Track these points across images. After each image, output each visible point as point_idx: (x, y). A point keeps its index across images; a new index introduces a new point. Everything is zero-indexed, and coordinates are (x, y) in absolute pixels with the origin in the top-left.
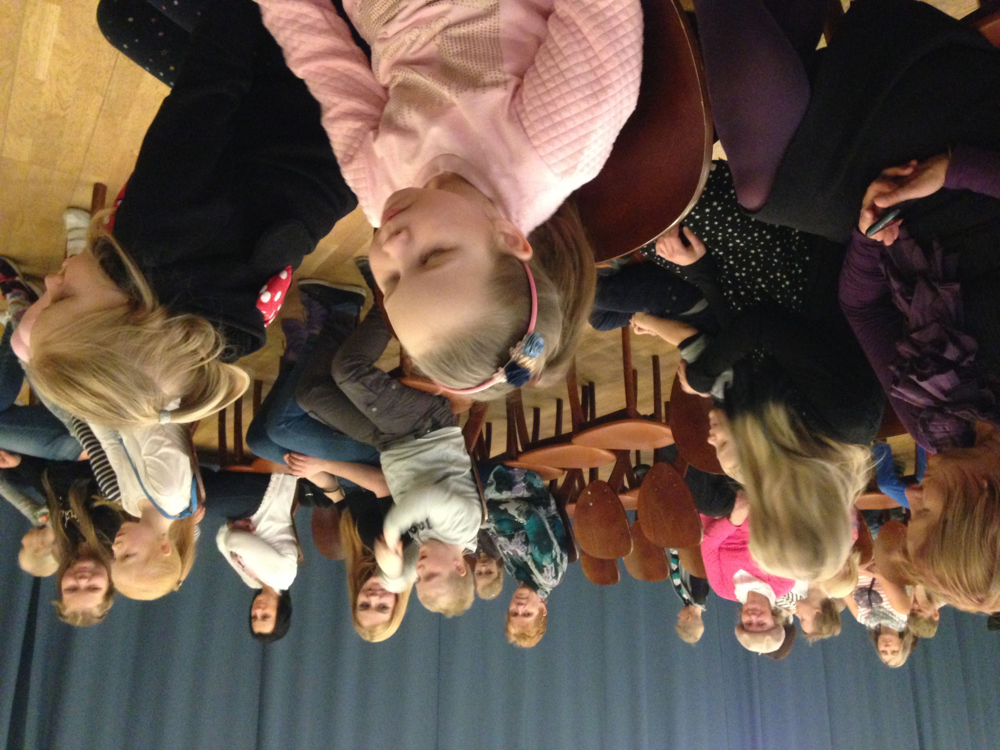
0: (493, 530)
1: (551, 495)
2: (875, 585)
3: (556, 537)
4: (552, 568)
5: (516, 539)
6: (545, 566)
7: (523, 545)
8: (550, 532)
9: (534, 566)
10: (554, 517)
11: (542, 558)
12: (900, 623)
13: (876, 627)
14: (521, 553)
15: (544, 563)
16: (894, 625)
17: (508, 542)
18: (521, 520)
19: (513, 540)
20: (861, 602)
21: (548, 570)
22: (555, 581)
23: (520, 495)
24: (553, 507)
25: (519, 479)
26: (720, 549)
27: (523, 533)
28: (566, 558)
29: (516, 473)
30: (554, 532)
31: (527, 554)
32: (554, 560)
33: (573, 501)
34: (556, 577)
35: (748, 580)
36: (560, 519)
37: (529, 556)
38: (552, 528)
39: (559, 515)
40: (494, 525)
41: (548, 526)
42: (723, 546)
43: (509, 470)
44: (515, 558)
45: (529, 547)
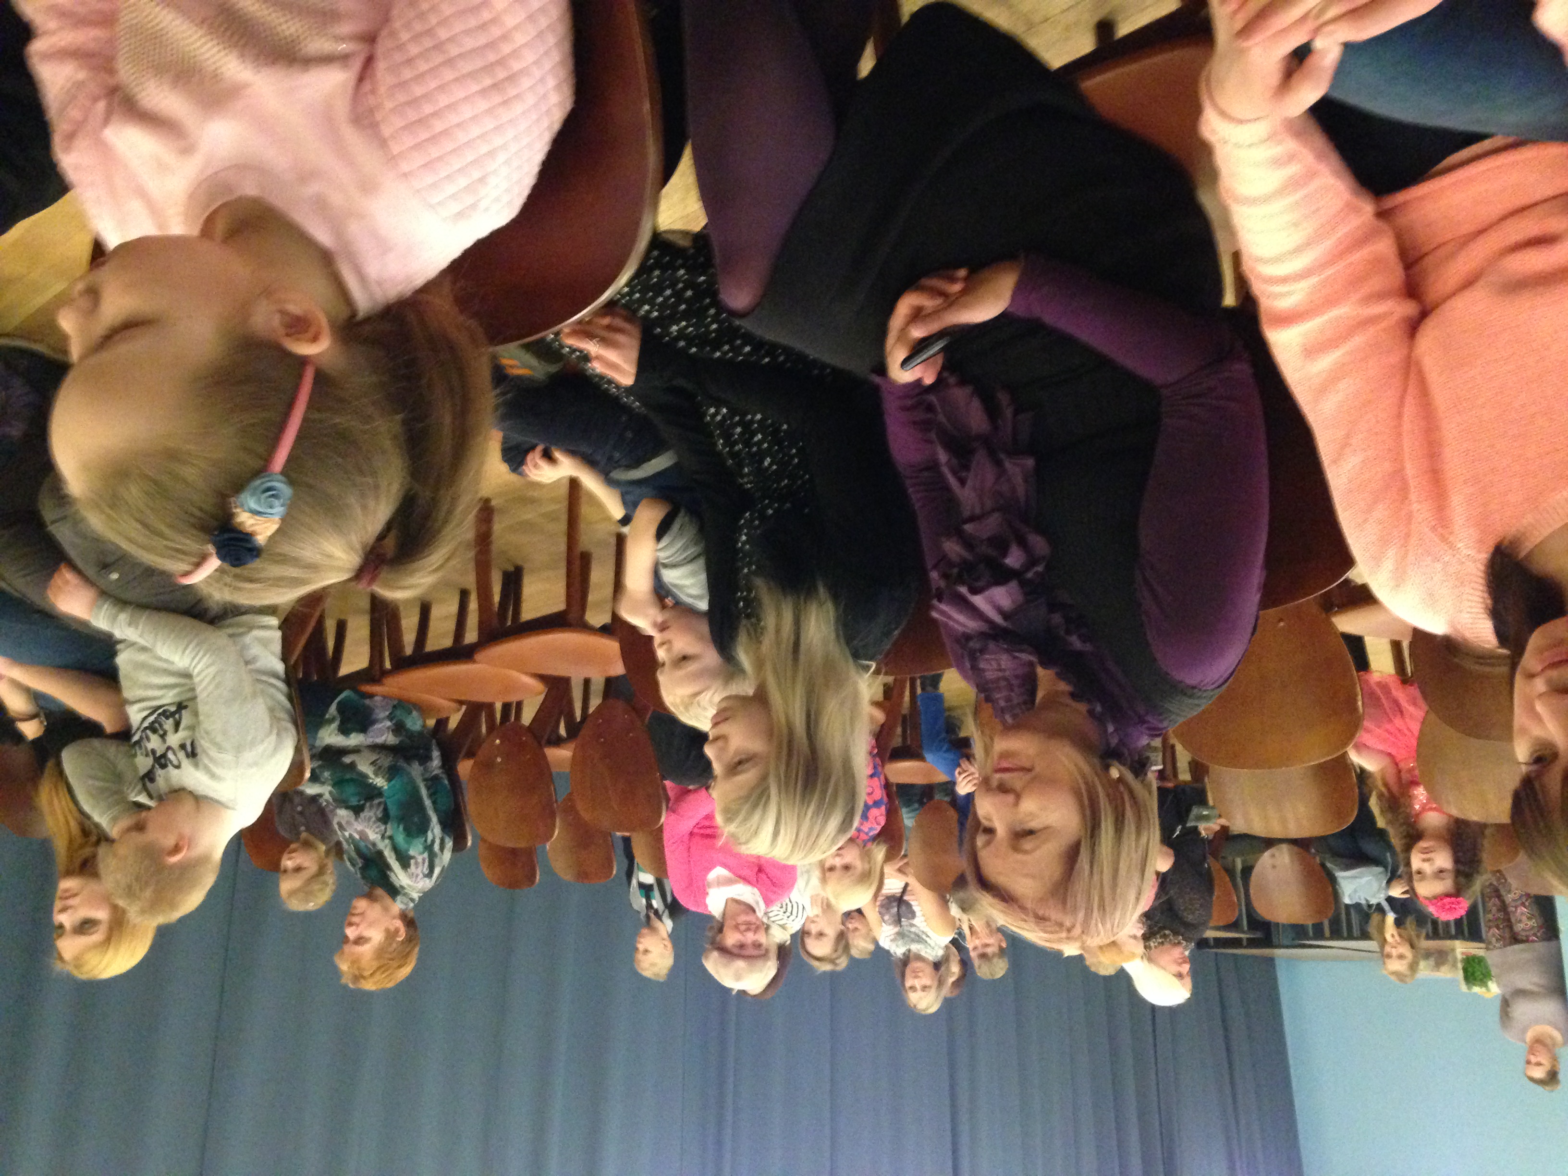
0: (327, 796)
1: (434, 741)
2: (907, 893)
3: (436, 810)
4: (424, 860)
5: (366, 814)
6: (413, 857)
7: (379, 823)
8: (428, 803)
9: (394, 857)
10: (436, 778)
11: (409, 843)
12: (936, 948)
13: (904, 954)
14: (373, 835)
15: (412, 852)
16: (928, 951)
17: (353, 817)
18: (379, 782)
19: (362, 815)
20: (886, 918)
21: (417, 864)
22: (427, 880)
23: (380, 740)
24: (436, 762)
25: (382, 714)
26: (691, 834)
27: (380, 804)
28: (449, 844)
29: (378, 704)
30: (434, 803)
31: (383, 837)
32: (429, 848)
33: (470, 754)
34: (430, 875)
35: (728, 882)
36: (446, 782)
37: (387, 841)
38: (431, 796)
39: (444, 776)
40: (330, 788)
41: (424, 792)
42: (696, 830)
43: (366, 698)
44: (362, 844)
45: (389, 826)
